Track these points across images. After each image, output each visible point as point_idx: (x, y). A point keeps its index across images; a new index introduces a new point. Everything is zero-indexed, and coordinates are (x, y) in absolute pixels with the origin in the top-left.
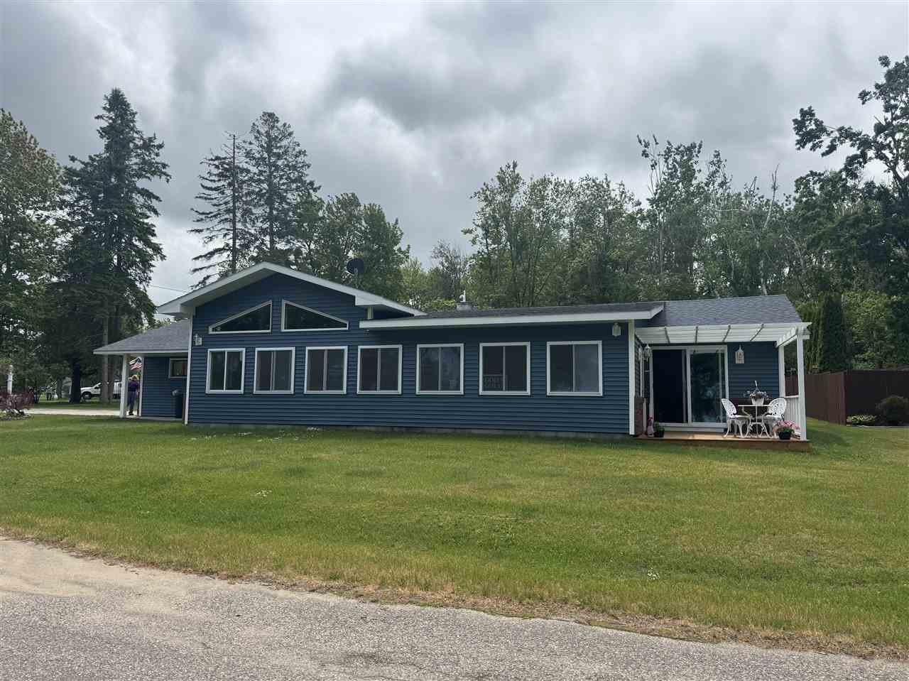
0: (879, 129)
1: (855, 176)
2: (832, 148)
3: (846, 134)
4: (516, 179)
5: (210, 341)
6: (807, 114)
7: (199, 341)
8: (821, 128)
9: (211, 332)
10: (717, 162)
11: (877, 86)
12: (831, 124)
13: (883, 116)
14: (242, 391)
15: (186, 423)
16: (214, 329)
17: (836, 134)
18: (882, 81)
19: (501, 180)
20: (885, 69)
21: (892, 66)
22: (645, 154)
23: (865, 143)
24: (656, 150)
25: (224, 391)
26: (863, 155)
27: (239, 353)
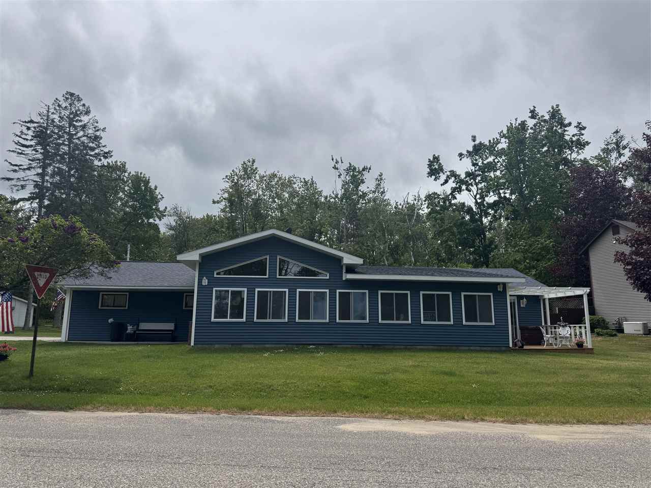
0: (468, 174)
1: (455, 198)
2: (446, 182)
3: (453, 174)
4: (254, 171)
5: (214, 282)
6: (436, 159)
7: (205, 282)
8: (441, 169)
9: (215, 276)
10: (380, 179)
11: (468, 151)
12: (447, 168)
13: (471, 168)
14: (244, 320)
15: (192, 344)
16: (217, 274)
17: (449, 173)
18: (471, 149)
19: (245, 170)
20: (473, 143)
21: (477, 142)
22: (335, 168)
23: (462, 182)
24: (343, 167)
25: (228, 320)
26: (460, 188)
27: (240, 293)
